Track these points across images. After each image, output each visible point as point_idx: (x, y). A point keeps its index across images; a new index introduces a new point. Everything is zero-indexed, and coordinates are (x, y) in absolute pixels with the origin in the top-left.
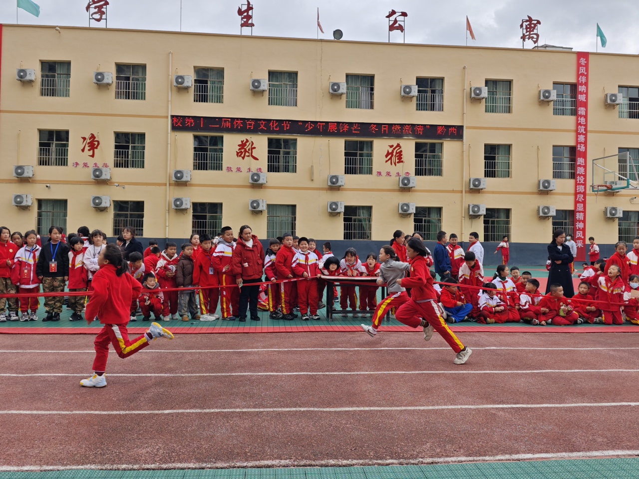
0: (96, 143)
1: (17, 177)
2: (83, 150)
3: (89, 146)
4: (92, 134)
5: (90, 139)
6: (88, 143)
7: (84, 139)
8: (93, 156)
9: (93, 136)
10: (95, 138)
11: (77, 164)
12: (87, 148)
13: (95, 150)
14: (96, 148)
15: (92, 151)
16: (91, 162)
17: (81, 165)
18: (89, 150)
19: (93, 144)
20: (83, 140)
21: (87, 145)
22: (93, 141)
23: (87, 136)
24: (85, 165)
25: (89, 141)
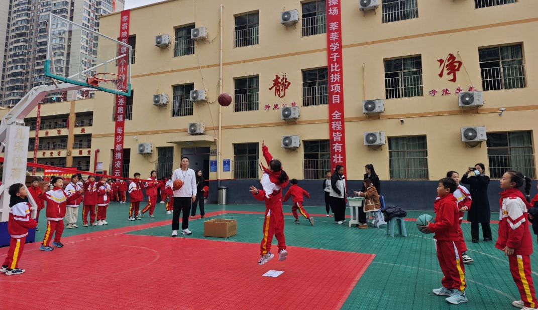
0: (457, 64)
1: (367, 114)
2: (441, 75)
3: (448, 69)
4: (450, 54)
5: (448, 60)
6: (447, 66)
7: (441, 61)
8: (454, 80)
9: (452, 57)
10: (455, 58)
11: (435, 92)
12: (446, 72)
13: (456, 72)
14: (458, 70)
15: (452, 75)
16: (452, 87)
17: (440, 92)
18: (449, 74)
19: (453, 66)
20: (439, 63)
21: (445, 69)
22: (453, 62)
23: (445, 57)
24: (446, 92)
25: (447, 63)
